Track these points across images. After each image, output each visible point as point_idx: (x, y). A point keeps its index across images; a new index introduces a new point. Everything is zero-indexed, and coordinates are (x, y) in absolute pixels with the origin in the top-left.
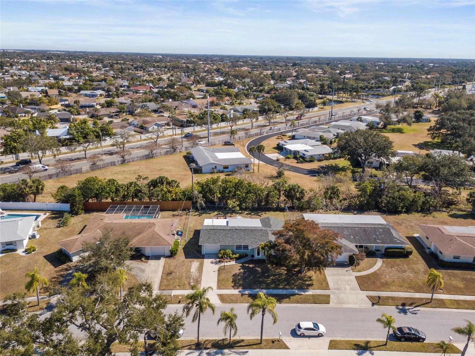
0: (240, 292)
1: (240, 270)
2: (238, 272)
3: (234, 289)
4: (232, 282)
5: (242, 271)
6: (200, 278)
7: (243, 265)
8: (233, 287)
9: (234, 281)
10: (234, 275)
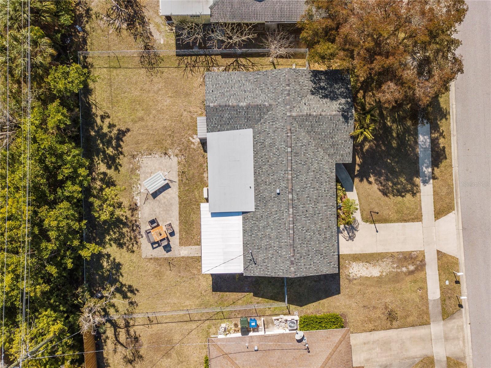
0: (425, 182)
1: (370, 183)
2: (375, 187)
3: (419, 192)
4: (403, 196)
5: (372, 179)
6: (396, 255)
7: (356, 176)
8: (414, 194)
9: (400, 193)
10: (385, 194)
